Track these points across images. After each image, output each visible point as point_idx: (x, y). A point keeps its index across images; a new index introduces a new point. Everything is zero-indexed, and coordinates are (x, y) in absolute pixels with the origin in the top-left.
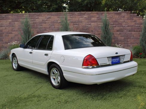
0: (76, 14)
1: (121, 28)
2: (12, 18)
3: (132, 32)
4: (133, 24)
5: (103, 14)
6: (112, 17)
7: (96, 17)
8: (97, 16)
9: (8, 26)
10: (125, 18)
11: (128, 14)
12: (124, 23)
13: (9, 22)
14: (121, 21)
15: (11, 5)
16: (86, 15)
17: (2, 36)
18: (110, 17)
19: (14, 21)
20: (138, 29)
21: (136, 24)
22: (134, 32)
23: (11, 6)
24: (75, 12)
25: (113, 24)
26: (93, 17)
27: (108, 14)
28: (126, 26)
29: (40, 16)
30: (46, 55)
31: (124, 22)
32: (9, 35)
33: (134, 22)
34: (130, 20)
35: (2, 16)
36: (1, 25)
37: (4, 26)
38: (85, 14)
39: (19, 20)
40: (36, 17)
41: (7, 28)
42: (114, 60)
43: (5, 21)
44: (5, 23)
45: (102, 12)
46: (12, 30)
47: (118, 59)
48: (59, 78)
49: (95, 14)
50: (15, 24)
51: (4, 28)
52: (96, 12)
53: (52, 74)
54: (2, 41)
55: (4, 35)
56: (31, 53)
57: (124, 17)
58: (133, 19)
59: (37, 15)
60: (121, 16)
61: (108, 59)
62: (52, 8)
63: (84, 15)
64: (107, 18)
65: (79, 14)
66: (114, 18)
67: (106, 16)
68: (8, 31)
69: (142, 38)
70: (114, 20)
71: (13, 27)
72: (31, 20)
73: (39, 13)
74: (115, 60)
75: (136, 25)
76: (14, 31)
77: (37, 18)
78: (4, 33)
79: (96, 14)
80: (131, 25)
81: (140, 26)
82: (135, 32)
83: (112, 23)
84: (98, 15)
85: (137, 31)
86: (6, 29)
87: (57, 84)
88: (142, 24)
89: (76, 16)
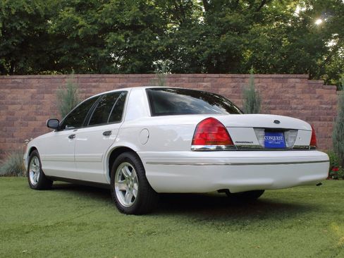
0: (184, 78)
1: (288, 111)
2: (38, 85)
3: (314, 122)
4: (315, 102)
5: (247, 80)
6: (266, 86)
7: (230, 87)
8: (233, 84)
9: (27, 104)
10: (297, 90)
11: (304, 80)
12: (295, 100)
13: (31, 95)
14: (288, 95)
15: (37, 58)
16: (207, 82)
17: (13, 125)
18: (262, 87)
19: (43, 93)
20: (328, 114)
21: (321, 103)
22: (319, 122)
23: (37, 61)
24: (182, 75)
25: (269, 103)
26: (223, 86)
27: (257, 80)
28: (300, 107)
29: (102, 82)
30: (107, 134)
31: (295, 98)
32: (30, 122)
33: (318, 98)
34: (308, 93)
35: (16, 80)
36: (13, 101)
37: (19, 103)
38: (205, 79)
39: (53, 90)
40: (94, 84)
41: (26, 107)
42: (270, 138)
43: (22, 91)
44: (22, 95)
45: (244, 76)
46: (36, 113)
47: (280, 138)
48: (136, 186)
49: (227, 80)
50: (43, 98)
51: (18, 107)
52: (230, 75)
53: (120, 181)
54: (13, 137)
55: (16, 123)
56: (72, 137)
57: (294, 87)
58: (315, 93)
59: (95, 79)
60: (287, 85)
61: (257, 132)
62: (130, 67)
63: (203, 82)
64: (256, 90)
65: (191, 79)
66: (270, 90)
67: (253, 83)
68: (28, 115)
69: (338, 132)
70: (271, 93)
71: (39, 106)
72: (81, 90)
73: (100, 76)
74: (272, 139)
75: (324, 106)
76: (42, 114)
77: (94, 87)
78: (17, 119)
79: (230, 80)
80: (310, 104)
81: (331, 108)
82: (320, 120)
83: (267, 101)
84: (235, 82)
85: (325, 120)
86: (22, 109)
87: (131, 203)
88: (335, 104)
89: (183, 83)
